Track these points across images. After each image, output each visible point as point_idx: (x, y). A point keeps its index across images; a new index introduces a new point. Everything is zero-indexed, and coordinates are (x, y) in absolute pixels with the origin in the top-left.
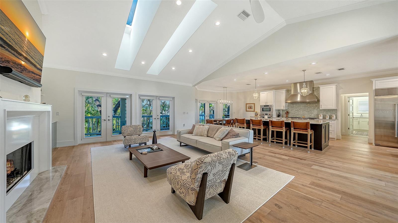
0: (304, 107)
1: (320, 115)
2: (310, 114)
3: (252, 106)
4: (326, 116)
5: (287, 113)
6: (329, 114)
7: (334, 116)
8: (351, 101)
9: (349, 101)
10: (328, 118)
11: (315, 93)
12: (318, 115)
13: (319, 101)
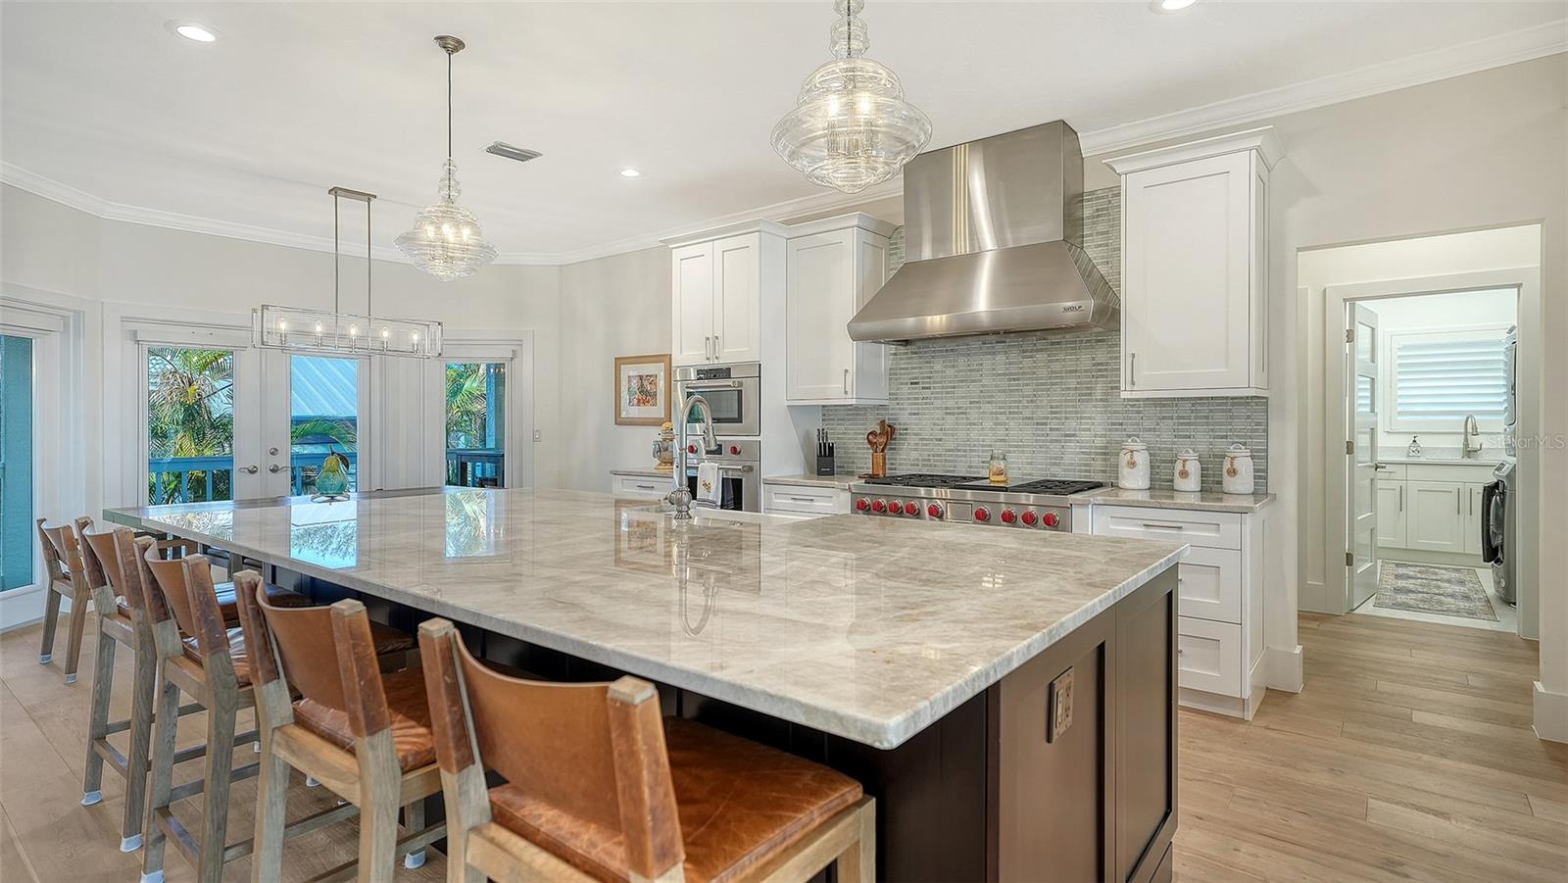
0: (1003, 383)
1: (1124, 458)
2: (1055, 448)
3: (652, 379)
4: (1179, 466)
5: (886, 435)
6: (1203, 447)
7: (1245, 465)
8: (1363, 334)
9: (1350, 336)
10: (1192, 483)
11: (1093, 251)
12: (1109, 454)
13: (1109, 316)
